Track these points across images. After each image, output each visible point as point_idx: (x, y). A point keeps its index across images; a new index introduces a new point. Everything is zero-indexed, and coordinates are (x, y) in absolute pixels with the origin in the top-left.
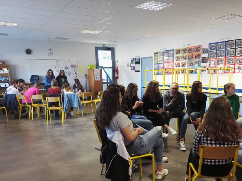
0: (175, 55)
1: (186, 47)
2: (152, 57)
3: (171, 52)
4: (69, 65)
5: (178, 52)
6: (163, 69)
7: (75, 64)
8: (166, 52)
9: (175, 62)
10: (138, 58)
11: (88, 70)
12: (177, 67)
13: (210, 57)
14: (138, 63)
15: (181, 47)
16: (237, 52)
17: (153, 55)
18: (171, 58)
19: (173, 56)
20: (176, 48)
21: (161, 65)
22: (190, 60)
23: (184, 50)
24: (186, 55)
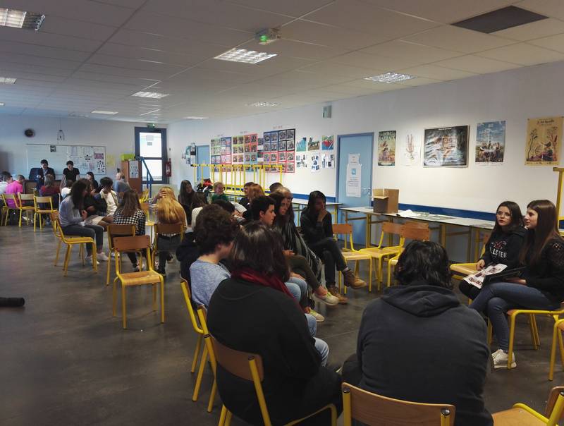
0: (233, 145)
1: (243, 135)
2: (208, 146)
3: (228, 141)
4: (91, 154)
5: (235, 141)
6: (221, 163)
7: (101, 153)
8: (223, 140)
9: (233, 154)
10: (193, 146)
11: (123, 161)
12: (234, 161)
13: (265, 150)
14: (193, 153)
15: (238, 135)
16: (288, 146)
17: (209, 143)
18: (228, 148)
19: (231, 147)
20: (233, 136)
21: (218, 158)
22: (247, 153)
23: (241, 139)
24: (243, 145)
